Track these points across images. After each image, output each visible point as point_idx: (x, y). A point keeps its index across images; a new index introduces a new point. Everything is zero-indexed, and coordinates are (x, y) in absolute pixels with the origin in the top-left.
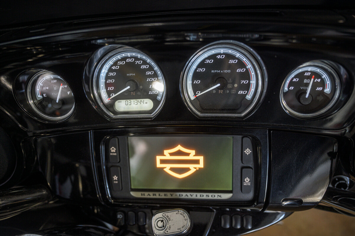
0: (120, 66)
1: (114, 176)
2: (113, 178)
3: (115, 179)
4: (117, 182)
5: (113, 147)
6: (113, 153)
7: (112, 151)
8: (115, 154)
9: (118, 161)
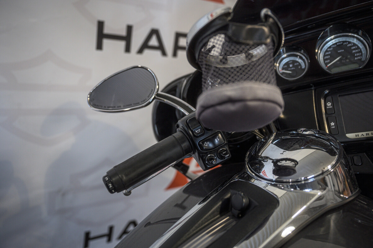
0: (333, 48)
1: (331, 123)
2: (331, 125)
3: (332, 125)
4: (334, 127)
5: (329, 103)
6: (329, 106)
7: (328, 105)
8: (331, 107)
9: (334, 112)
